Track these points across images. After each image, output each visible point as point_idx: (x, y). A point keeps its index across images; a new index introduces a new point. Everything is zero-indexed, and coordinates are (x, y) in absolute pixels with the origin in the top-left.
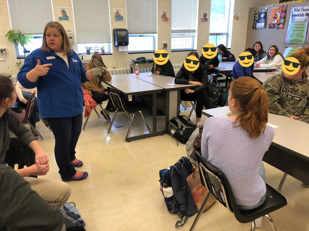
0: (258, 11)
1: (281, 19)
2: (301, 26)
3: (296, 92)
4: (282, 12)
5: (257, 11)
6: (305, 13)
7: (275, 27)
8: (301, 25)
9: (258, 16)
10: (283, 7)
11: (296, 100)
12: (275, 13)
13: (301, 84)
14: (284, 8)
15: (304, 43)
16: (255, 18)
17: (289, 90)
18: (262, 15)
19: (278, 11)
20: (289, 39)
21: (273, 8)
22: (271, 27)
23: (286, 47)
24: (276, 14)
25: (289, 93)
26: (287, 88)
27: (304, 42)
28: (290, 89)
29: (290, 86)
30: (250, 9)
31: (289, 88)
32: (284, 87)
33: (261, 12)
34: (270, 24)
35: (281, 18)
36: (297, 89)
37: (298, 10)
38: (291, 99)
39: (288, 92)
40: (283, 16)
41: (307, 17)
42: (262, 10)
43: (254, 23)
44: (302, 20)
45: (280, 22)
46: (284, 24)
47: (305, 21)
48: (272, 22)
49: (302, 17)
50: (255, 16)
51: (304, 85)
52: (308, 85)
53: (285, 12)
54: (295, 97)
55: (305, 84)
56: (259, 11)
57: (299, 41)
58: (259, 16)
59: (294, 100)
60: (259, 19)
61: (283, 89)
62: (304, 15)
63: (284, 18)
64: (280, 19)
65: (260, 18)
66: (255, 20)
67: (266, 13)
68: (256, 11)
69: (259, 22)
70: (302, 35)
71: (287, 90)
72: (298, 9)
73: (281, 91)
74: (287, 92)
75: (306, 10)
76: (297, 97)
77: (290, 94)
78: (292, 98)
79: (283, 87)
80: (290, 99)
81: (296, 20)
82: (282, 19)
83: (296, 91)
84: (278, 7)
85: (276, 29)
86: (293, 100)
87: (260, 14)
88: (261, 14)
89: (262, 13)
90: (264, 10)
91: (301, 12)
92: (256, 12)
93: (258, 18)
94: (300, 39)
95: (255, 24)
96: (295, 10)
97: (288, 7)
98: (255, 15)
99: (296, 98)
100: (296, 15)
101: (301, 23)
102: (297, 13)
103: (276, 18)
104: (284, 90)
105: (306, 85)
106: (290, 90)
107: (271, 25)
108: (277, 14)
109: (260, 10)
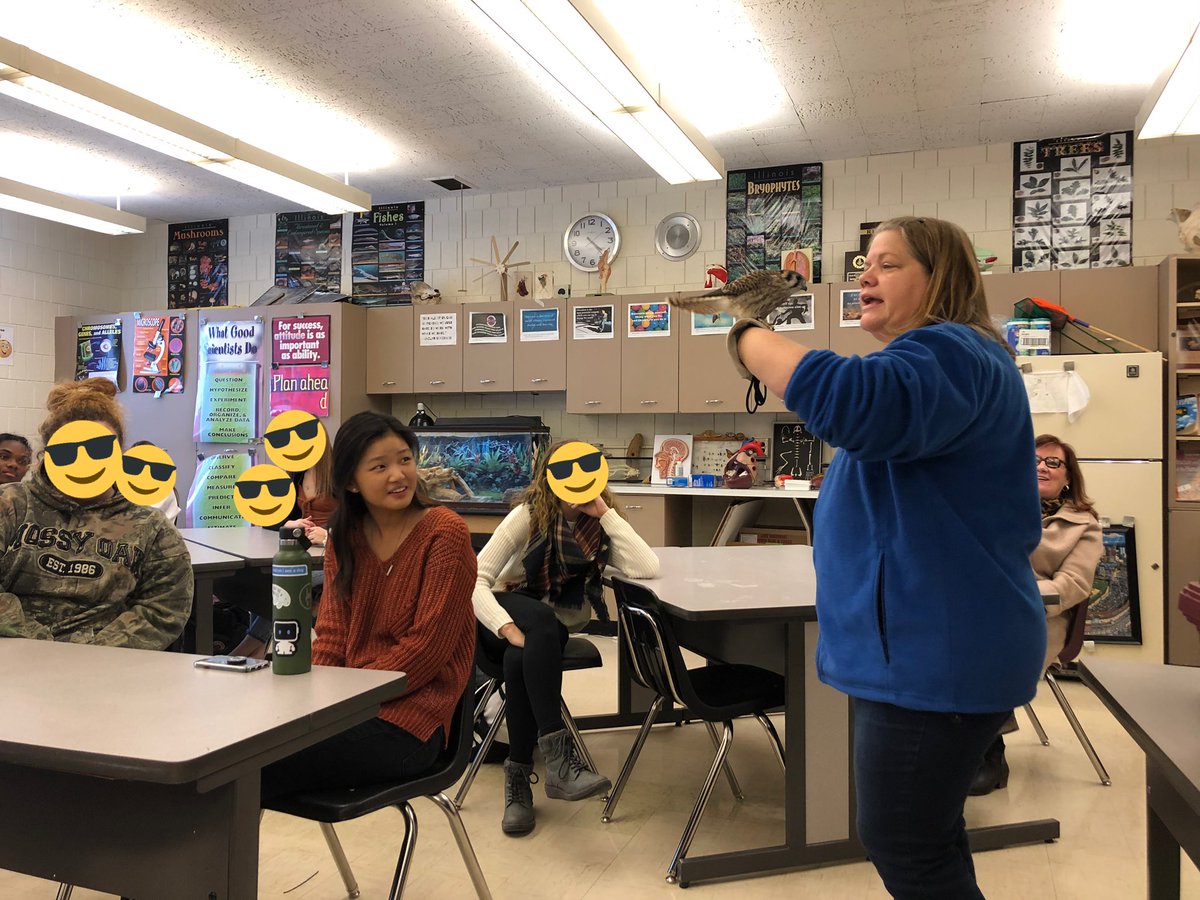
0: (89, 328)
1: (171, 363)
2: (236, 385)
3: (82, 543)
4: (171, 338)
5: (86, 328)
6: (242, 342)
7: (155, 386)
8: (236, 380)
9: (89, 347)
10: (173, 323)
11: (80, 574)
12: (148, 340)
13: (107, 513)
14: (175, 323)
15: (254, 440)
16: (79, 354)
17: (52, 539)
18: (107, 346)
19: (158, 333)
20: (204, 429)
21: (139, 323)
22: (141, 387)
23: (201, 458)
24: (151, 343)
25: (55, 550)
26: (45, 532)
27: (254, 437)
28: (56, 536)
29: (57, 522)
30: (61, 324)
31: (55, 531)
32: (34, 527)
33: (99, 333)
34: (136, 377)
35: (170, 357)
36: (87, 533)
37: (223, 335)
38: (61, 574)
39: (50, 545)
40: (176, 352)
41: (250, 355)
42: (102, 327)
43: (78, 371)
44: (235, 366)
45: (169, 372)
46: (182, 374)
47: (248, 369)
48: (141, 369)
49: (235, 357)
50: (79, 348)
51: (119, 518)
52: (131, 519)
53: (183, 337)
54: (75, 563)
55: (121, 515)
56: (93, 332)
57: (238, 435)
58: (96, 348)
59: (73, 574)
60: (94, 356)
61: (30, 533)
62: (240, 350)
63: (182, 356)
64: (166, 359)
65: (99, 354)
66: (80, 362)
67: (119, 337)
68: (80, 330)
69: (98, 367)
70: (244, 415)
71: (45, 538)
72: (220, 330)
73: (23, 541)
74: (46, 545)
75: (243, 334)
76: (82, 563)
77: (57, 555)
78: (66, 569)
79: (29, 525)
80: (57, 572)
81: (219, 366)
82: (174, 360)
83: (84, 542)
84: (157, 321)
85: (157, 394)
86: (70, 574)
87: (97, 341)
88: (101, 341)
89: (106, 337)
90: (110, 327)
91: (231, 341)
92: (81, 335)
93: (92, 355)
94: (239, 426)
95: (81, 375)
96: (212, 334)
97: (188, 322)
98: (79, 342)
99: (79, 568)
100: (216, 349)
101: (237, 375)
102: (219, 342)
103: (154, 357)
104: (34, 537)
105: (126, 520)
106: (59, 539)
107: (142, 380)
108: (154, 343)
109: (95, 328)
